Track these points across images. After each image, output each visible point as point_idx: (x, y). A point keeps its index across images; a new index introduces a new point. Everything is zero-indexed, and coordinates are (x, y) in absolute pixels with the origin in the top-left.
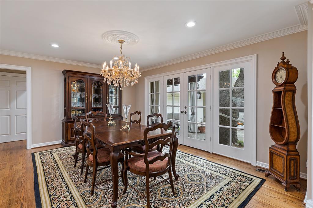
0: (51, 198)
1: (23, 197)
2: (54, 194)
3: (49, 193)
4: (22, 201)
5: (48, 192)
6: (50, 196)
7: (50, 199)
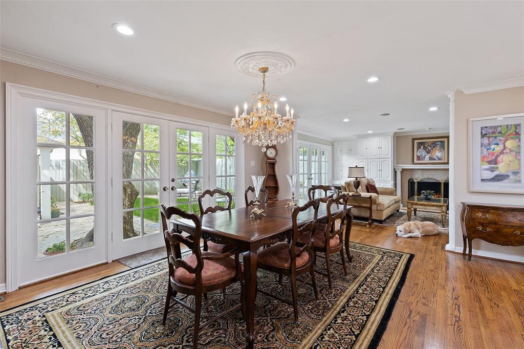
0: (377, 299)
1: (405, 325)
2: (372, 300)
3: (375, 306)
4: (408, 320)
5: (374, 308)
6: (376, 302)
7: (379, 298)
